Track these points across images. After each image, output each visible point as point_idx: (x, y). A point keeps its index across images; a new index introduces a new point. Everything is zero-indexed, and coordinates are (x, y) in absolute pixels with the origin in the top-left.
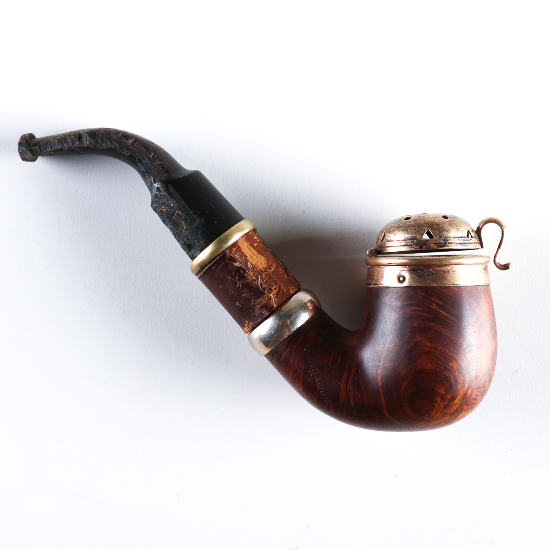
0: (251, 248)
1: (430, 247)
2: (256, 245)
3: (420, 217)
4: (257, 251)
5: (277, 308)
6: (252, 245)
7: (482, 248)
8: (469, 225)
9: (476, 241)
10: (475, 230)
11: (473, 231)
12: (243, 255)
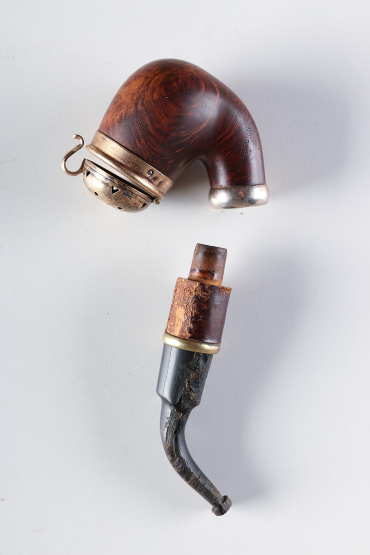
0: (176, 325)
1: (118, 182)
2: (172, 324)
3: (112, 205)
4: (175, 320)
5: (199, 282)
6: (174, 325)
7: (85, 159)
8: (84, 179)
9: (86, 166)
10: (82, 173)
11: (84, 174)
12: (183, 327)
